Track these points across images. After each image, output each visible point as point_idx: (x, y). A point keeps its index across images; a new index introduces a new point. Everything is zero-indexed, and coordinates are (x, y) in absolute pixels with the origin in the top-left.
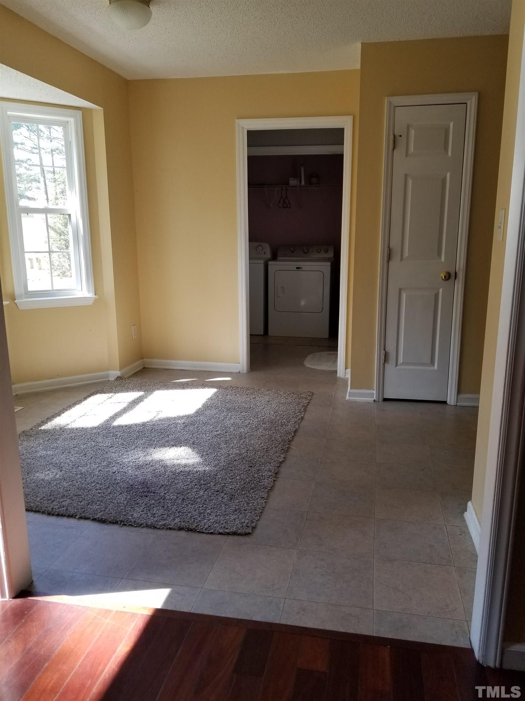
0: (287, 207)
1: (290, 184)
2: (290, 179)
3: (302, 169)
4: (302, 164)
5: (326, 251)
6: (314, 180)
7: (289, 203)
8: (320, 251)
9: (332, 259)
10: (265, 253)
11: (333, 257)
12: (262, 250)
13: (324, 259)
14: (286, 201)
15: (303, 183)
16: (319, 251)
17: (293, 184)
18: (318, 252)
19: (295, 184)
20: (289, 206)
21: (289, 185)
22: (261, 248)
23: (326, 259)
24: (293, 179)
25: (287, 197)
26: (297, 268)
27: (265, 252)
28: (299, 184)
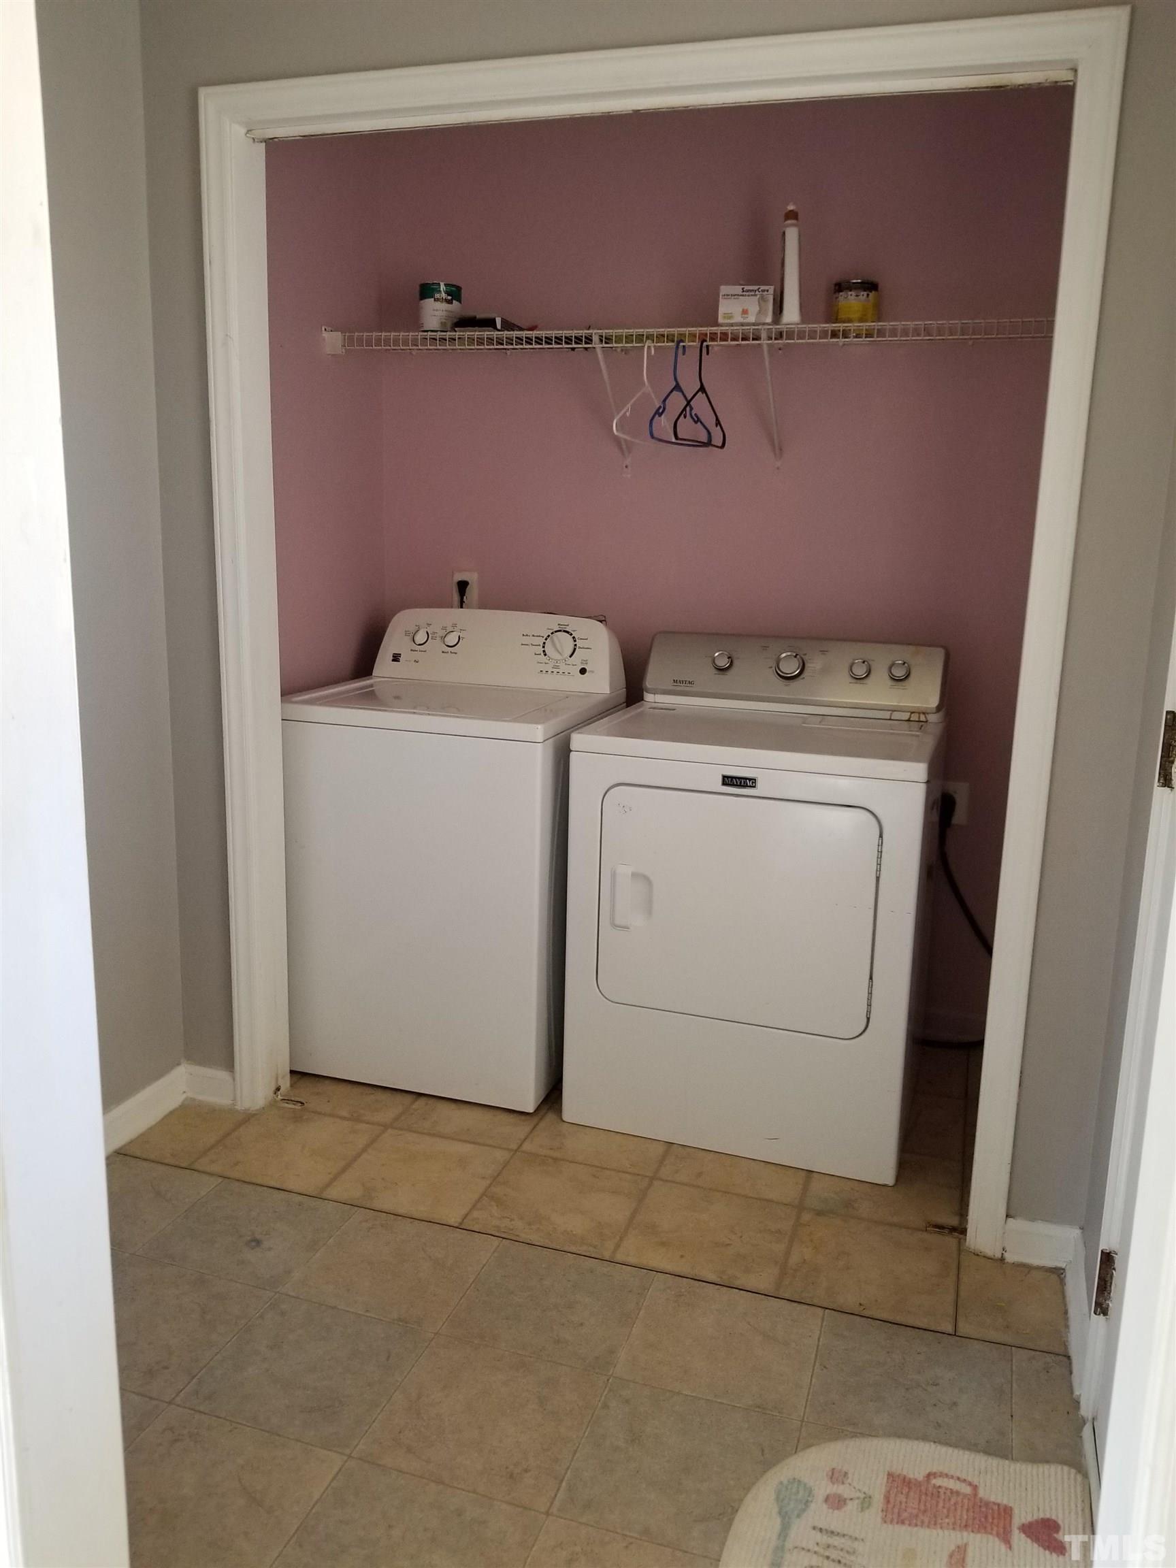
0: (708, 444)
1: (721, 320)
2: (724, 289)
3: (792, 235)
4: (792, 215)
5: (899, 673)
6: (852, 302)
7: (718, 423)
8: (869, 673)
9: (933, 718)
10: (583, 671)
11: (939, 709)
12: (570, 653)
13: (887, 715)
14: (700, 404)
15: (792, 314)
16: (860, 671)
17: (738, 319)
18: (858, 679)
19: (751, 319)
20: (717, 440)
21: (717, 324)
22: (565, 642)
23: (896, 715)
24: (738, 289)
25: (702, 389)
26: (728, 781)
27: (586, 662)
28: (769, 319)
